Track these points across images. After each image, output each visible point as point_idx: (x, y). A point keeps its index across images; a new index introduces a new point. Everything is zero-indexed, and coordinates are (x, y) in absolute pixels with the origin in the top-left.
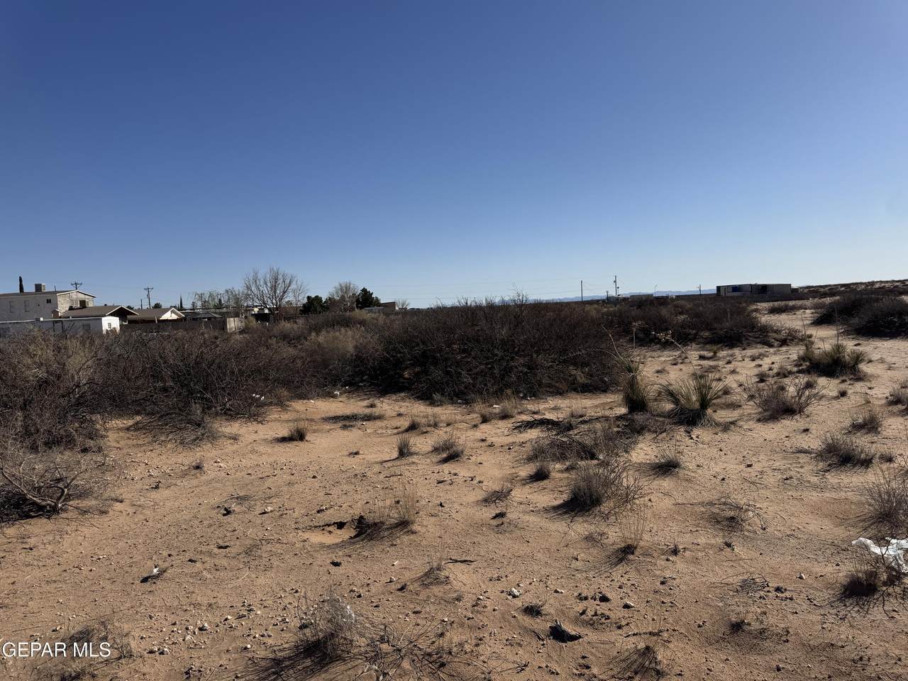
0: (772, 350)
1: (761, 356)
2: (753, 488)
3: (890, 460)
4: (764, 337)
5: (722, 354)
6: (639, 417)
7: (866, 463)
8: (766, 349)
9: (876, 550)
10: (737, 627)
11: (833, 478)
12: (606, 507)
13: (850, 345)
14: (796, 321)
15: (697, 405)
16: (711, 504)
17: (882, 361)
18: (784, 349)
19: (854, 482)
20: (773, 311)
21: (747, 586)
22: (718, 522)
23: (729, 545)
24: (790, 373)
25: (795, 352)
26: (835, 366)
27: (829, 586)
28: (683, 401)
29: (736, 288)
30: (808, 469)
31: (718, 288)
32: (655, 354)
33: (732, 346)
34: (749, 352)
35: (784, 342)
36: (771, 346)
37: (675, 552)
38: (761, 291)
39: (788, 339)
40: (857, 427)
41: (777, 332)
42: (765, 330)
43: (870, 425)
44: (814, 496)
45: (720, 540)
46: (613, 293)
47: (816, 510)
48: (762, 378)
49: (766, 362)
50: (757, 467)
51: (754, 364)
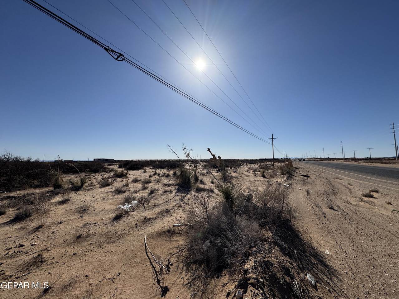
0: (107, 173)
1: (103, 175)
2: (94, 202)
4: (105, 170)
5: (92, 175)
6: (58, 190)
7: (124, 192)
8: (105, 173)
9: (123, 208)
10: (79, 237)
11: (116, 197)
13: (125, 171)
14: (116, 167)
15: (80, 185)
16: (78, 208)
18: (110, 173)
19: (121, 196)
20: (109, 165)
21: (85, 225)
22: (80, 212)
23: (81, 217)
24: (111, 177)
25: (112, 174)
26: (121, 175)
27: (110, 219)
28: (75, 184)
29: (99, 159)
30: (110, 196)
31: (94, 159)
32: (70, 176)
33: (96, 173)
34: (100, 174)
35: (110, 171)
36: (107, 172)
37: (61, 223)
38: (106, 161)
39: (112, 170)
40: (124, 186)
41: (109, 169)
42: (106, 168)
43: (127, 185)
44: (111, 201)
45: (80, 215)
46: (57, 159)
47: (111, 204)
48: (103, 179)
49: (104, 176)
50: (96, 197)
51: (101, 176)
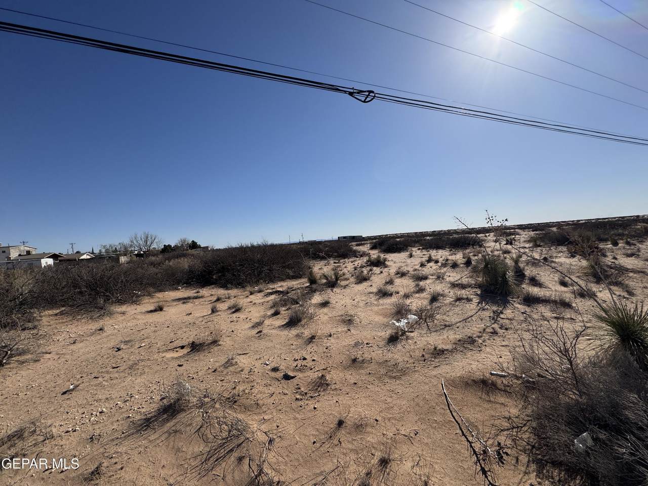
0: (358, 259)
1: (354, 261)
2: (356, 308)
3: (398, 293)
4: (355, 254)
5: (341, 261)
6: (314, 286)
7: (391, 295)
8: (355, 259)
9: (397, 324)
10: (354, 361)
11: (381, 301)
12: (303, 322)
13: (382, 256)
14: (365, 248)
15: (335, 280)
16: (342, 316)
17: (392, 260)
18: (362, 258)
19: (388, 302)
20: (357, 245)
21: (357, 344)
22: (345, 322)
23: (349, 330)
24: (364, 266)
25: (365, 259)
26: (379, 263)
27: (384, 340)
28: (329, 279)
29: (345, 238)
30: (373, 299)
31: (339, 237)
32: (318, 262)
33: (344, 258)
34: (351, 260)
35: (361, 256)
36: (357, 257)
37: (330, 336)
38: (353, 238)
39: (363, 255)
40: (387, 283)
41: (359, 252)
42: (355, 251)
43: (391, 282)
44: (376, 308)
45: (346, 329)
46: (301, 240)
47: (377, 313)
48: (355, 269)
49: (356, 263)
50: (356, 300)
51: (352, 264)
